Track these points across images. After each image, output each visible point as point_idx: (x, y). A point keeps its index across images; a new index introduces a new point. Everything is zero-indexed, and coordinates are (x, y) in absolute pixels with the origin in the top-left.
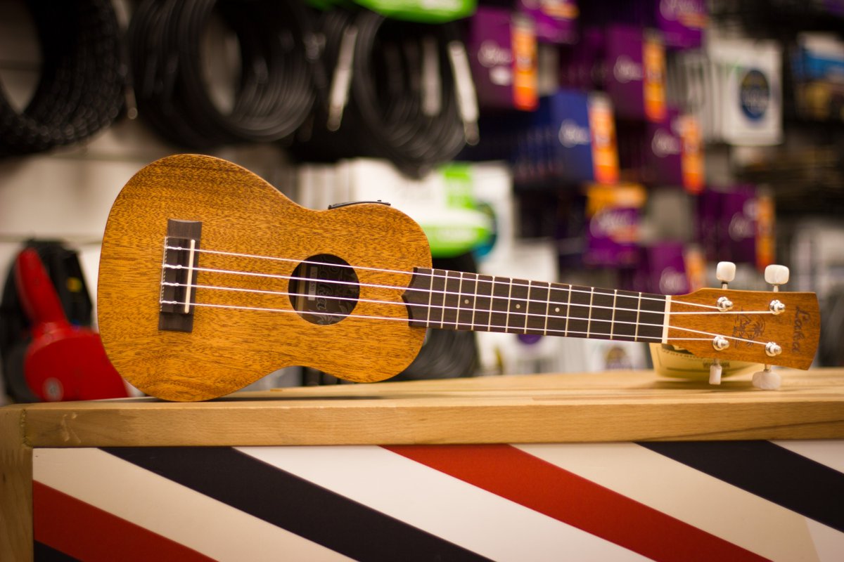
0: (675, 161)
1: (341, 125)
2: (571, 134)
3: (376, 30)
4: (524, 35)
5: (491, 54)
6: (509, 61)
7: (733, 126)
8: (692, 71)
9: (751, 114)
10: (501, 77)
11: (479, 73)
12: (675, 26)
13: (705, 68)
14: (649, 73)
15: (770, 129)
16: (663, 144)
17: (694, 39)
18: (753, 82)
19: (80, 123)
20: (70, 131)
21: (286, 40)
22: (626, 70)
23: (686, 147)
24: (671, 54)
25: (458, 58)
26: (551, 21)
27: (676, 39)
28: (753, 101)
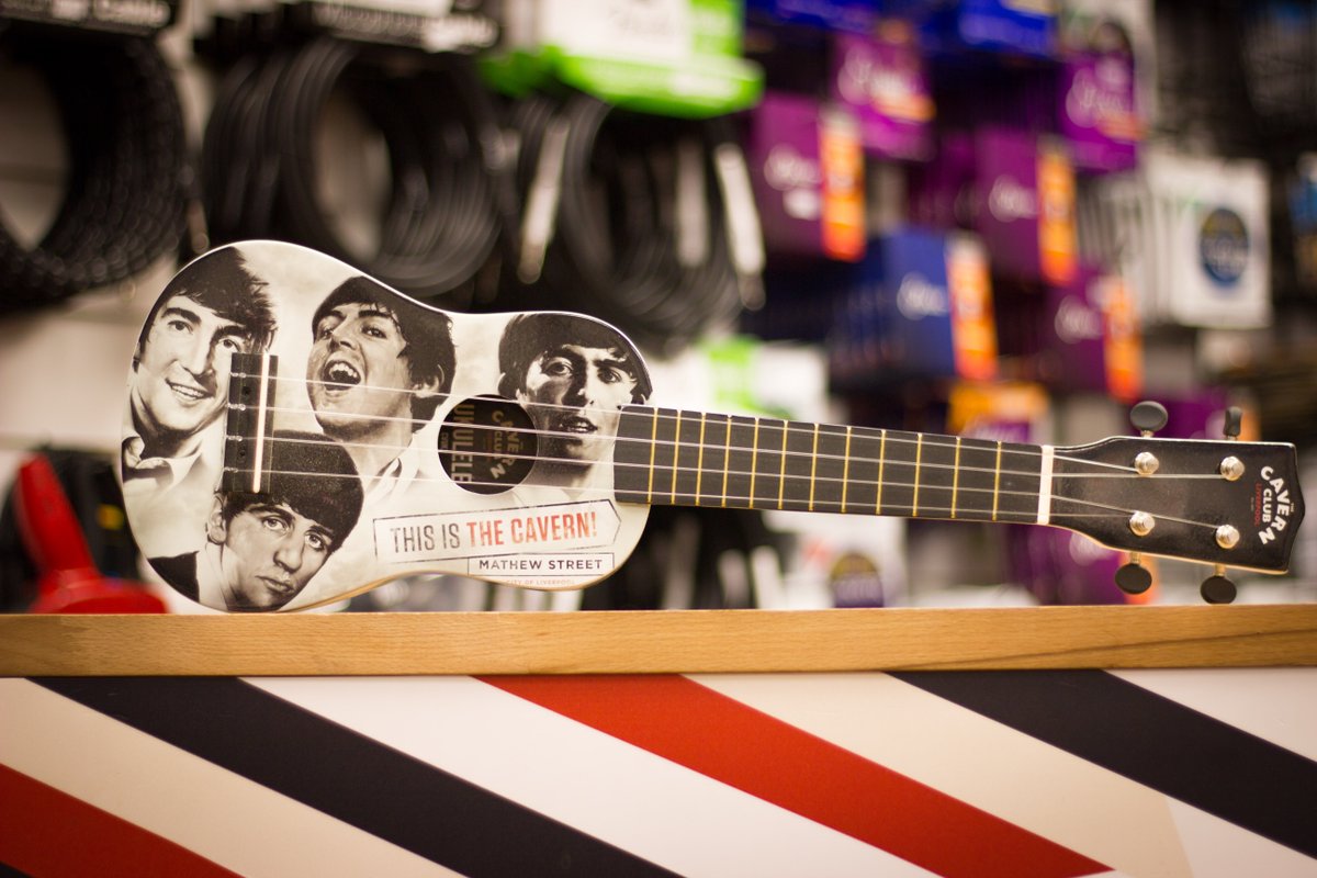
0: (1094, 350)
1: (542, 274)
2: (917, 298)
3: (598, 127)
4: (841, 139)
5: (786, 168)
6: (815, 182)
7: (1191, 297)
8: (1125, 212)
9: (1220, 276)
10: (802, 205)
11: (767, 198)
12: (1091, 134)
13: (1144, 207)
14: (1048, 208)
15: (1250, 299)
16: (1073, 322)
17: (1124, 157)
18: (1221, 228)
19: (118, 259)
20: (101, 270)
21: (455, 141)
22: (1009, 200)
23: (1113, 329)
24: (1086, 180)
25: (732, 171)
26: (889, 123)
27: (1093, 155)
28: (1222, 257)
